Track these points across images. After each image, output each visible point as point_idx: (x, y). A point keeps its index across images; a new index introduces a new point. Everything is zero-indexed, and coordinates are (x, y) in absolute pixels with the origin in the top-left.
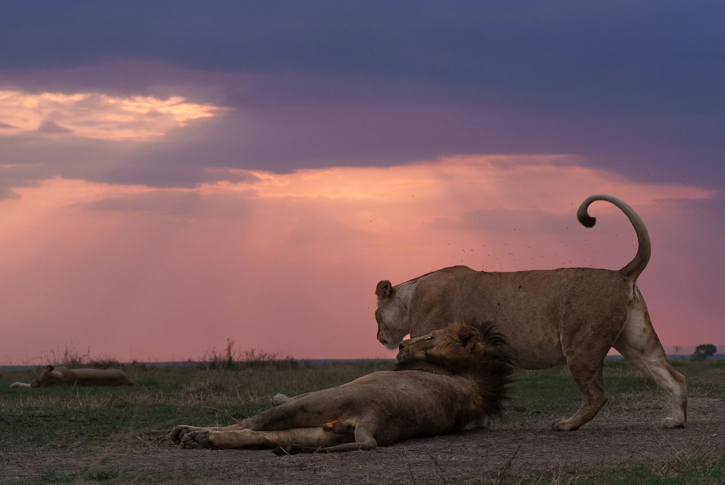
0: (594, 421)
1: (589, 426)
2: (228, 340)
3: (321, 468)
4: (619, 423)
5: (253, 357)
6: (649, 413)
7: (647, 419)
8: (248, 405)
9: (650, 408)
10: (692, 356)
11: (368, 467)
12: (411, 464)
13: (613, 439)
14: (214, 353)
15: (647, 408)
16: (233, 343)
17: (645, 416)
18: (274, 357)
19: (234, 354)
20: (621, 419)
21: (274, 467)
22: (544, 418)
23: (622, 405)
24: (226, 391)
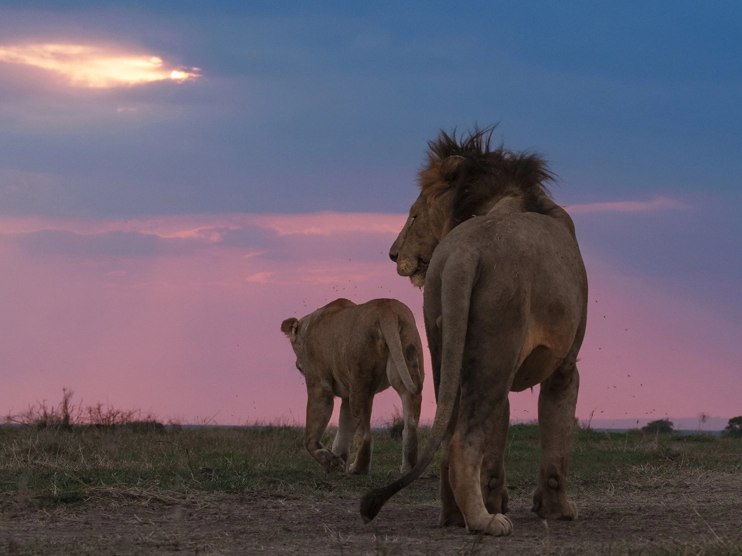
0: (592, 501)
1: (587, 506)
2: (64, 390)
3: (206, 548)
4: (628, 504)
5: (100, 415)
6: (671, 493)
7: (668, 500)
8: (96, 470)
9: (672, 486)
10: (723, 432)
11: (273, 548)
12: (334, 546)
13: (622, 521)
14: (44, 407)
15: (667, 485)
16: (70, 395)
17: (665, 496)
18: (129, 415)
19: (73, 410)
20: (632, 499)
21: (138, 545)
22: (522, 495)
23: (632, 481)
24: (64, 453)
